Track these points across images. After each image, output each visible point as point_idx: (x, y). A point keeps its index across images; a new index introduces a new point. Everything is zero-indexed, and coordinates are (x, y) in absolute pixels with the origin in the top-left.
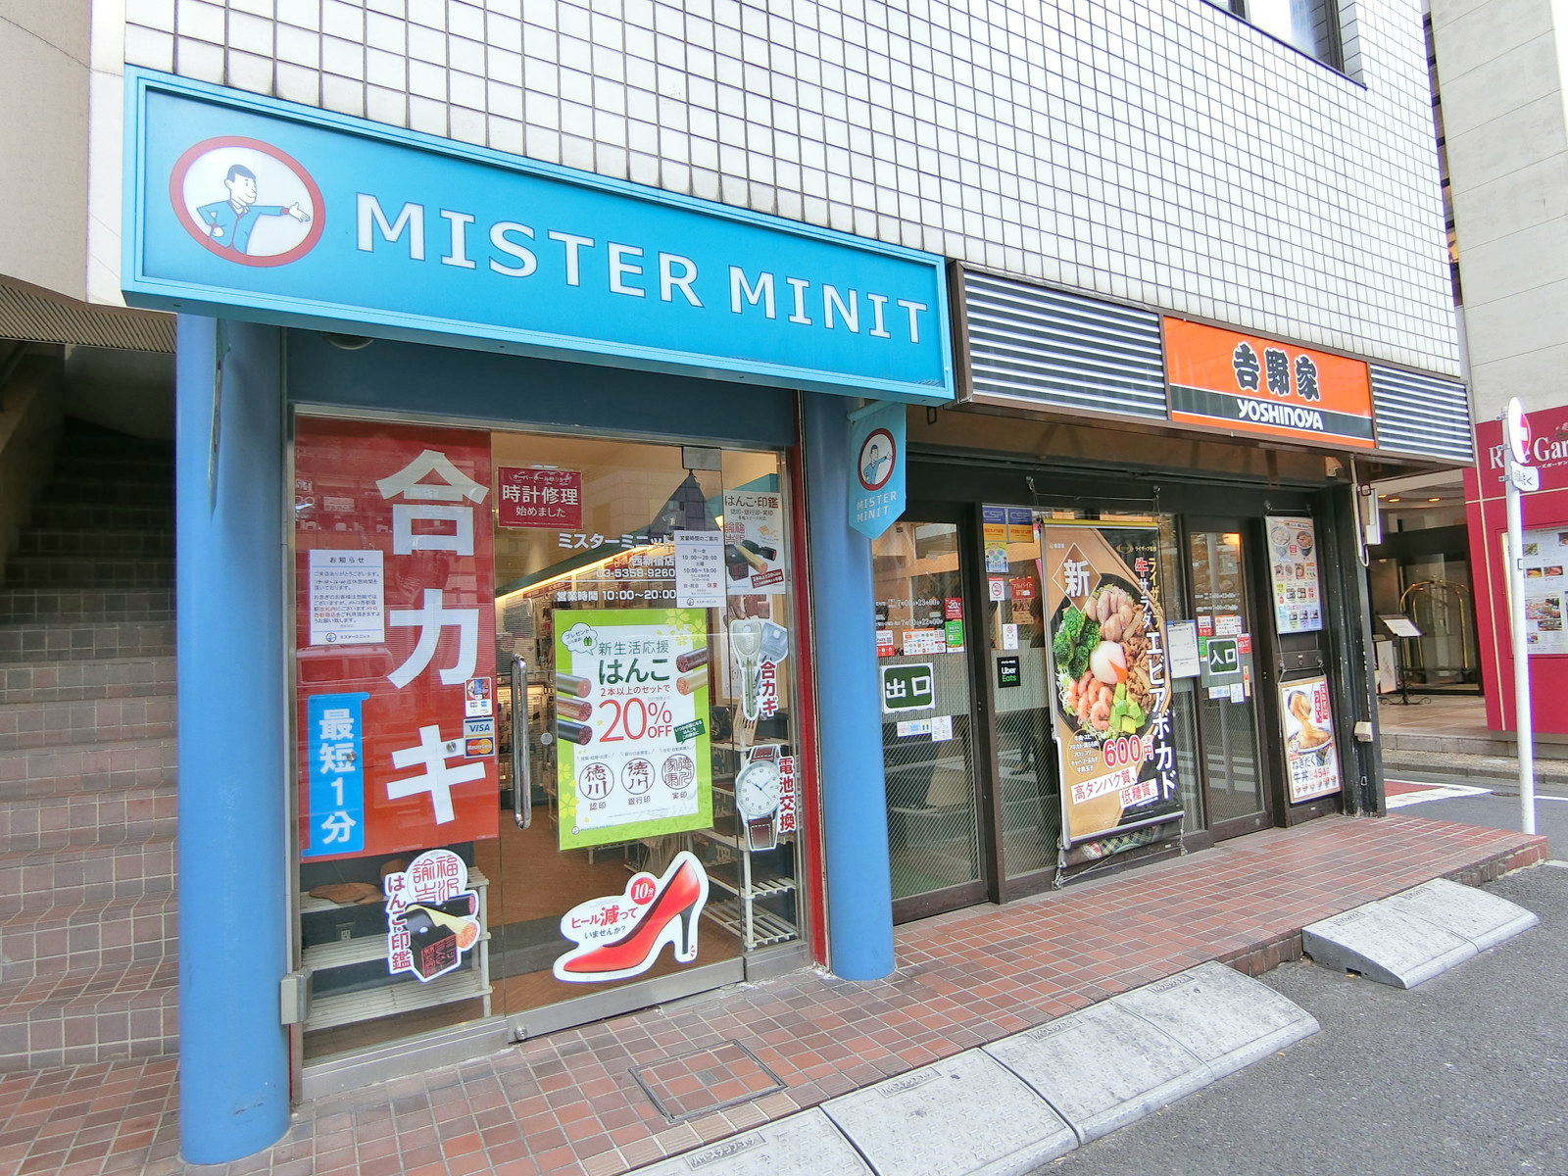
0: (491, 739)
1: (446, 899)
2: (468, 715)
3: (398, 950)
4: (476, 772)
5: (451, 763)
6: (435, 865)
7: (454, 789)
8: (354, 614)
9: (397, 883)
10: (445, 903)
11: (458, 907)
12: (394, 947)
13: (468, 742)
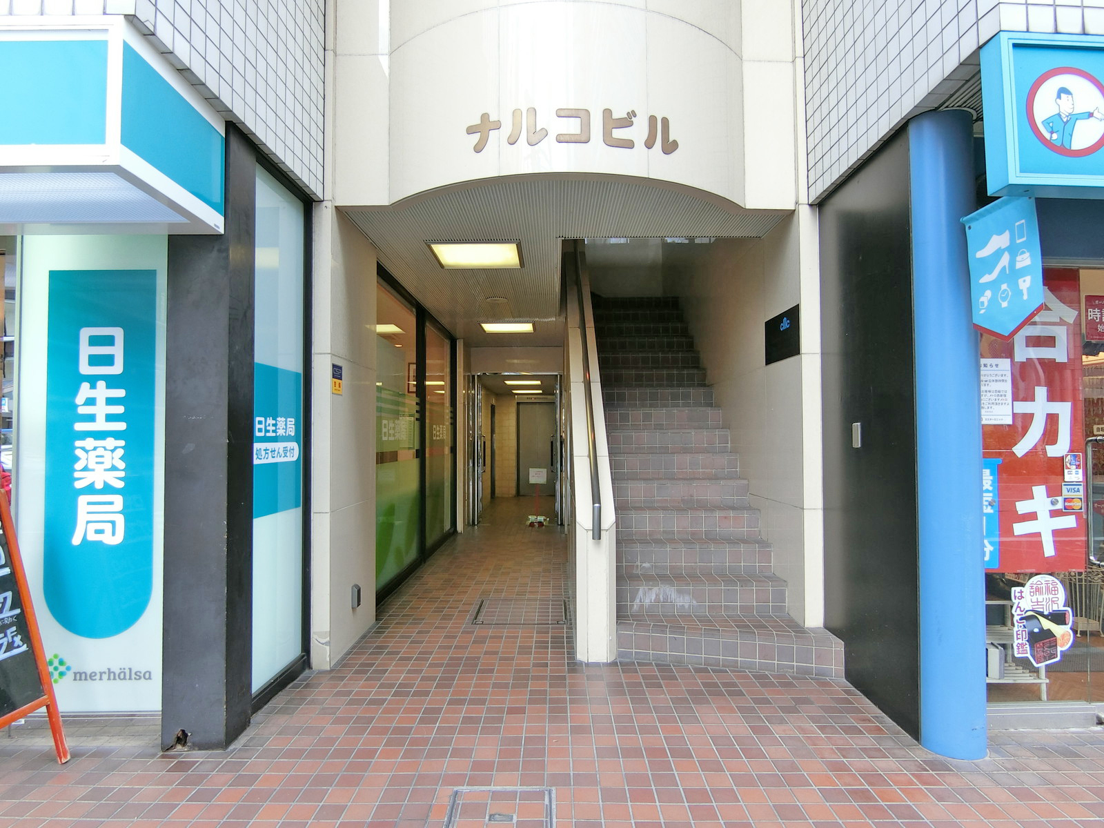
0: (1081, 499)
1: (1051, 611)
2: (1066, 480)
3: (1020, 641)
4: (1069, 522)
5: (1054, 514)
6: (1044, 586)
7: (1056, 533)
8: (993, 403)
9: (1019, 594)
10: (1050, 614)
11: (1058, 618)
12: (1018, 639)
13: (1065, 500)
